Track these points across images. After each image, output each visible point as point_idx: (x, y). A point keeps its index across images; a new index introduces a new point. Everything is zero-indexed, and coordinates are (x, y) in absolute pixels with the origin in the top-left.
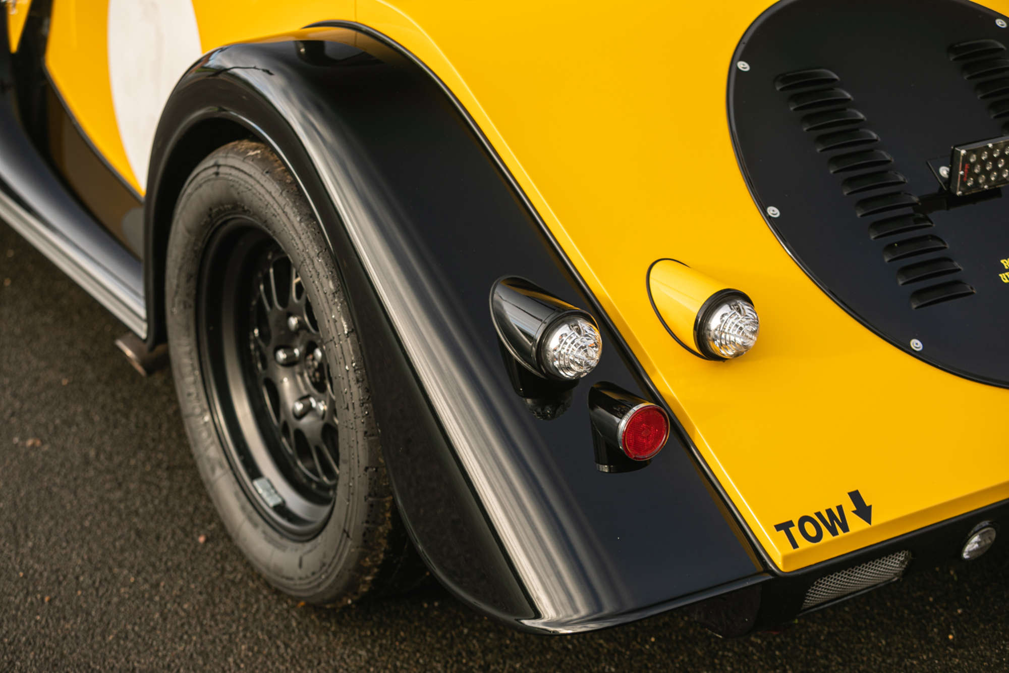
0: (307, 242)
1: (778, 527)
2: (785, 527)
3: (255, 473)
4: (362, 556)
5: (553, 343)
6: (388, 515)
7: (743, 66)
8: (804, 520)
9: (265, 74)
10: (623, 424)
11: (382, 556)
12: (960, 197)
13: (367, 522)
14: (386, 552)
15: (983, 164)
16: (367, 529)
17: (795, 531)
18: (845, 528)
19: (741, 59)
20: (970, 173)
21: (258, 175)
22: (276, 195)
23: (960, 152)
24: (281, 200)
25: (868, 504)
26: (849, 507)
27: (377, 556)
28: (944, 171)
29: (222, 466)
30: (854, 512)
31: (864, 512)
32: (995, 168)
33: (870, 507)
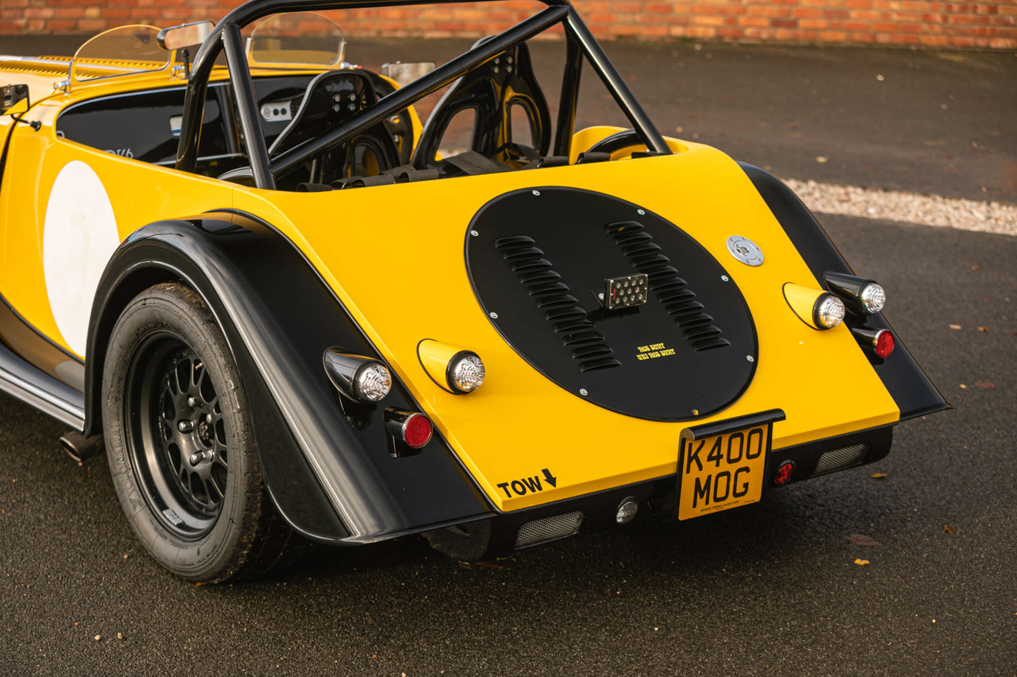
0: (207, 336)
1: (499, 486)
2: (504, 486)
3: (163, 506)
4: (242, 535)
5: (362, 379)
6: (259, 505)
7: (474, 233)
8: (514, 483)
9: (179, 236)
10: (405, 426)
11: (254, 535)
12: (611, 310)
13: (246, 510)
14: (257, 532)
15: (626, 290)
16: (246, 515)
17: (509, 488)
18: (540, 488)
19: (473, 229)
20: (617, 295)
21: (173, 300)
22: (186, 310)
23: (610, 282)
24: (190, 313)
25: (554, 477)
26: (542, 478)
27: (251, 534)
28: (601, 296)
29: (140, 504)
30: (545, 480)
31: (551, 480)
32: (633, 293)
33: (555, 478)
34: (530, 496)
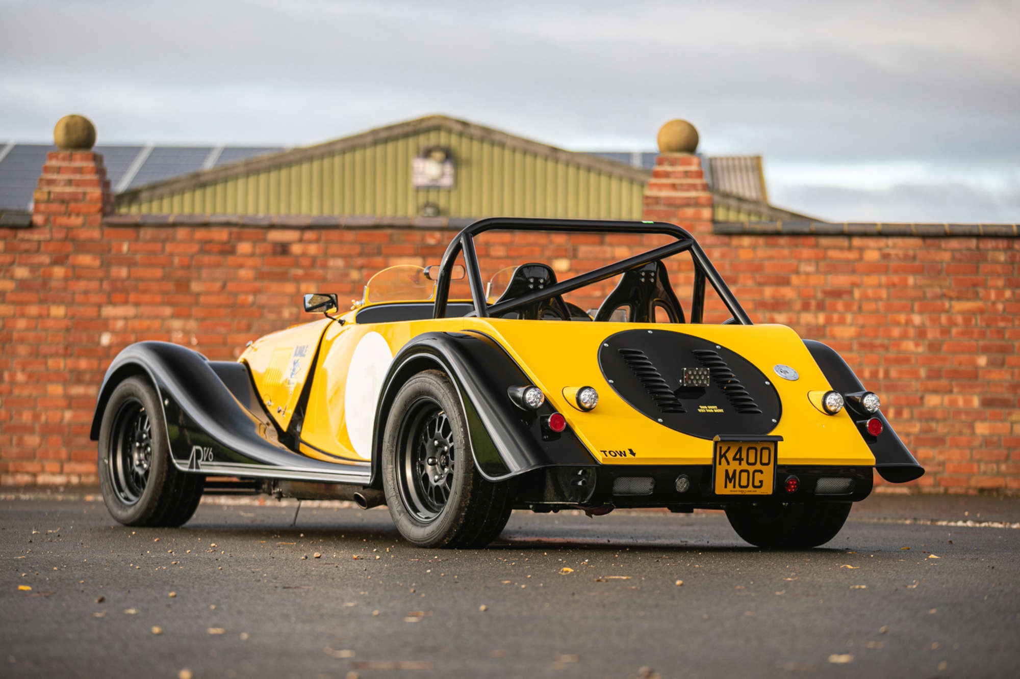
0: (445, 389)
1: (601, 451)
3: (416, 510)
4: (461, 501)
5: (527, 396)
6: (471, 482)
7: (606, 345)
10: (549, 420)
11: (468, 502)
12: (685, 387)
13: (464, 485)
14: (470, 500)
15: (695, 376)
16: (464, 487)
17: (607, 453)
18: (625, 455)
19: (605, 343)
20: (689, 378)
21: (427, 376)
22: (434, 379)
23: (683, 370)
24: (436, 380)
25: (634, 452)
26: (628, 452)
27: (467, 501)
28: (681, 381)
32: (700, 378)
34: (618, 459)
